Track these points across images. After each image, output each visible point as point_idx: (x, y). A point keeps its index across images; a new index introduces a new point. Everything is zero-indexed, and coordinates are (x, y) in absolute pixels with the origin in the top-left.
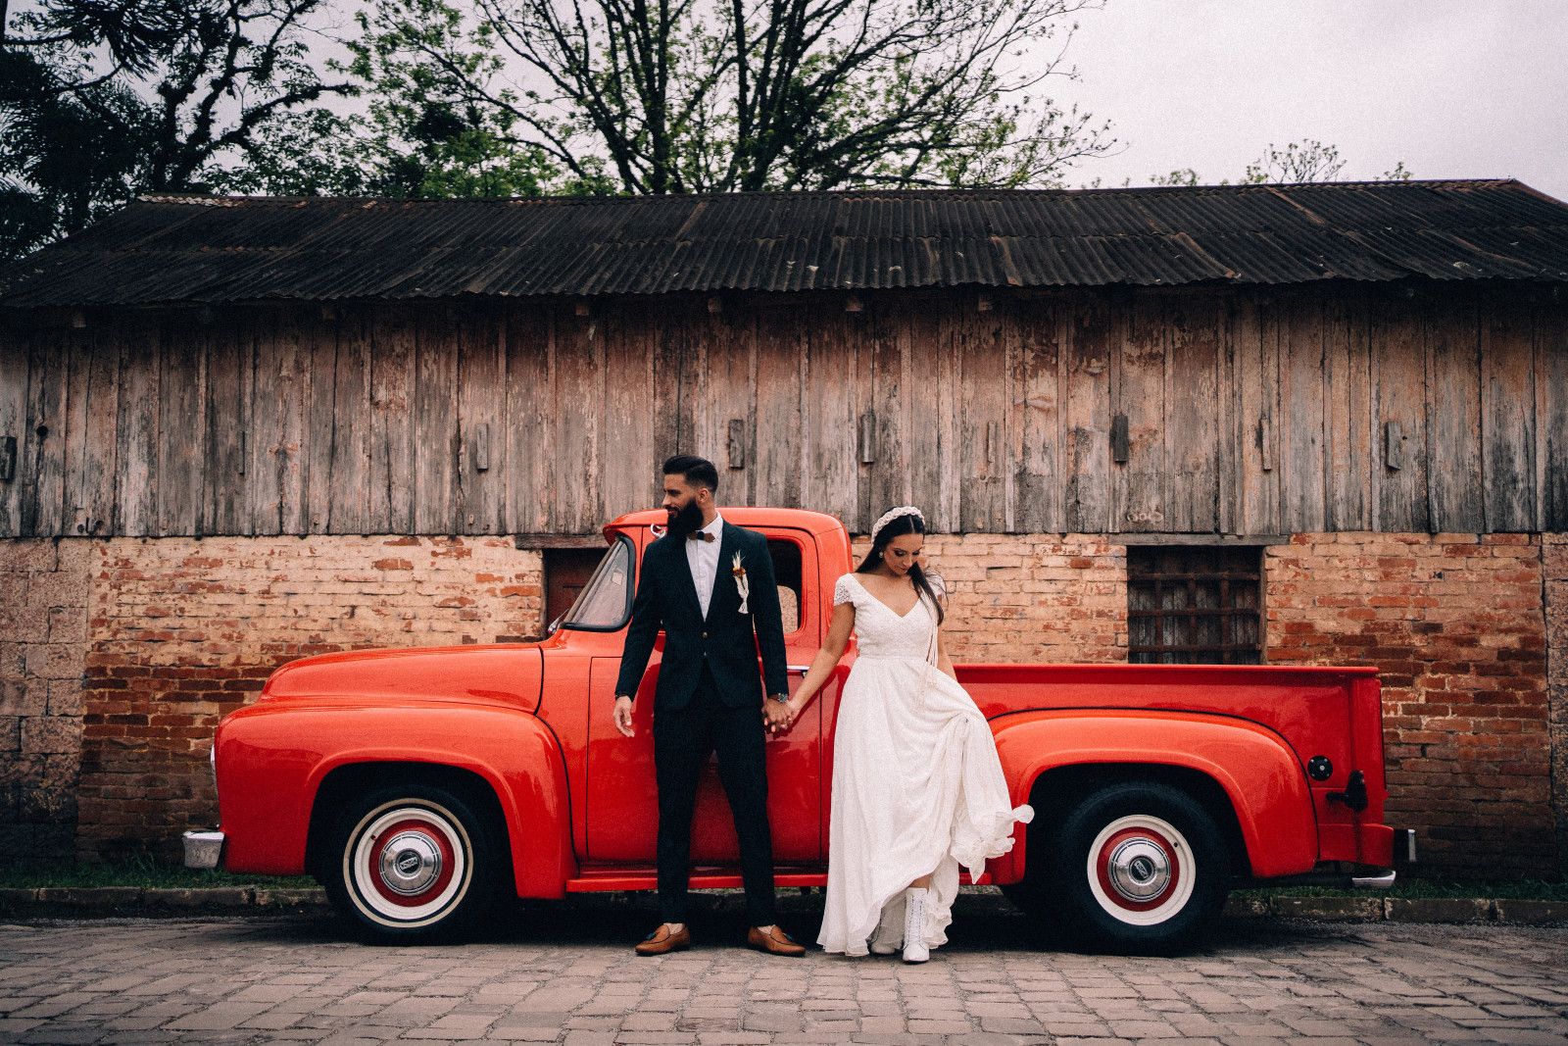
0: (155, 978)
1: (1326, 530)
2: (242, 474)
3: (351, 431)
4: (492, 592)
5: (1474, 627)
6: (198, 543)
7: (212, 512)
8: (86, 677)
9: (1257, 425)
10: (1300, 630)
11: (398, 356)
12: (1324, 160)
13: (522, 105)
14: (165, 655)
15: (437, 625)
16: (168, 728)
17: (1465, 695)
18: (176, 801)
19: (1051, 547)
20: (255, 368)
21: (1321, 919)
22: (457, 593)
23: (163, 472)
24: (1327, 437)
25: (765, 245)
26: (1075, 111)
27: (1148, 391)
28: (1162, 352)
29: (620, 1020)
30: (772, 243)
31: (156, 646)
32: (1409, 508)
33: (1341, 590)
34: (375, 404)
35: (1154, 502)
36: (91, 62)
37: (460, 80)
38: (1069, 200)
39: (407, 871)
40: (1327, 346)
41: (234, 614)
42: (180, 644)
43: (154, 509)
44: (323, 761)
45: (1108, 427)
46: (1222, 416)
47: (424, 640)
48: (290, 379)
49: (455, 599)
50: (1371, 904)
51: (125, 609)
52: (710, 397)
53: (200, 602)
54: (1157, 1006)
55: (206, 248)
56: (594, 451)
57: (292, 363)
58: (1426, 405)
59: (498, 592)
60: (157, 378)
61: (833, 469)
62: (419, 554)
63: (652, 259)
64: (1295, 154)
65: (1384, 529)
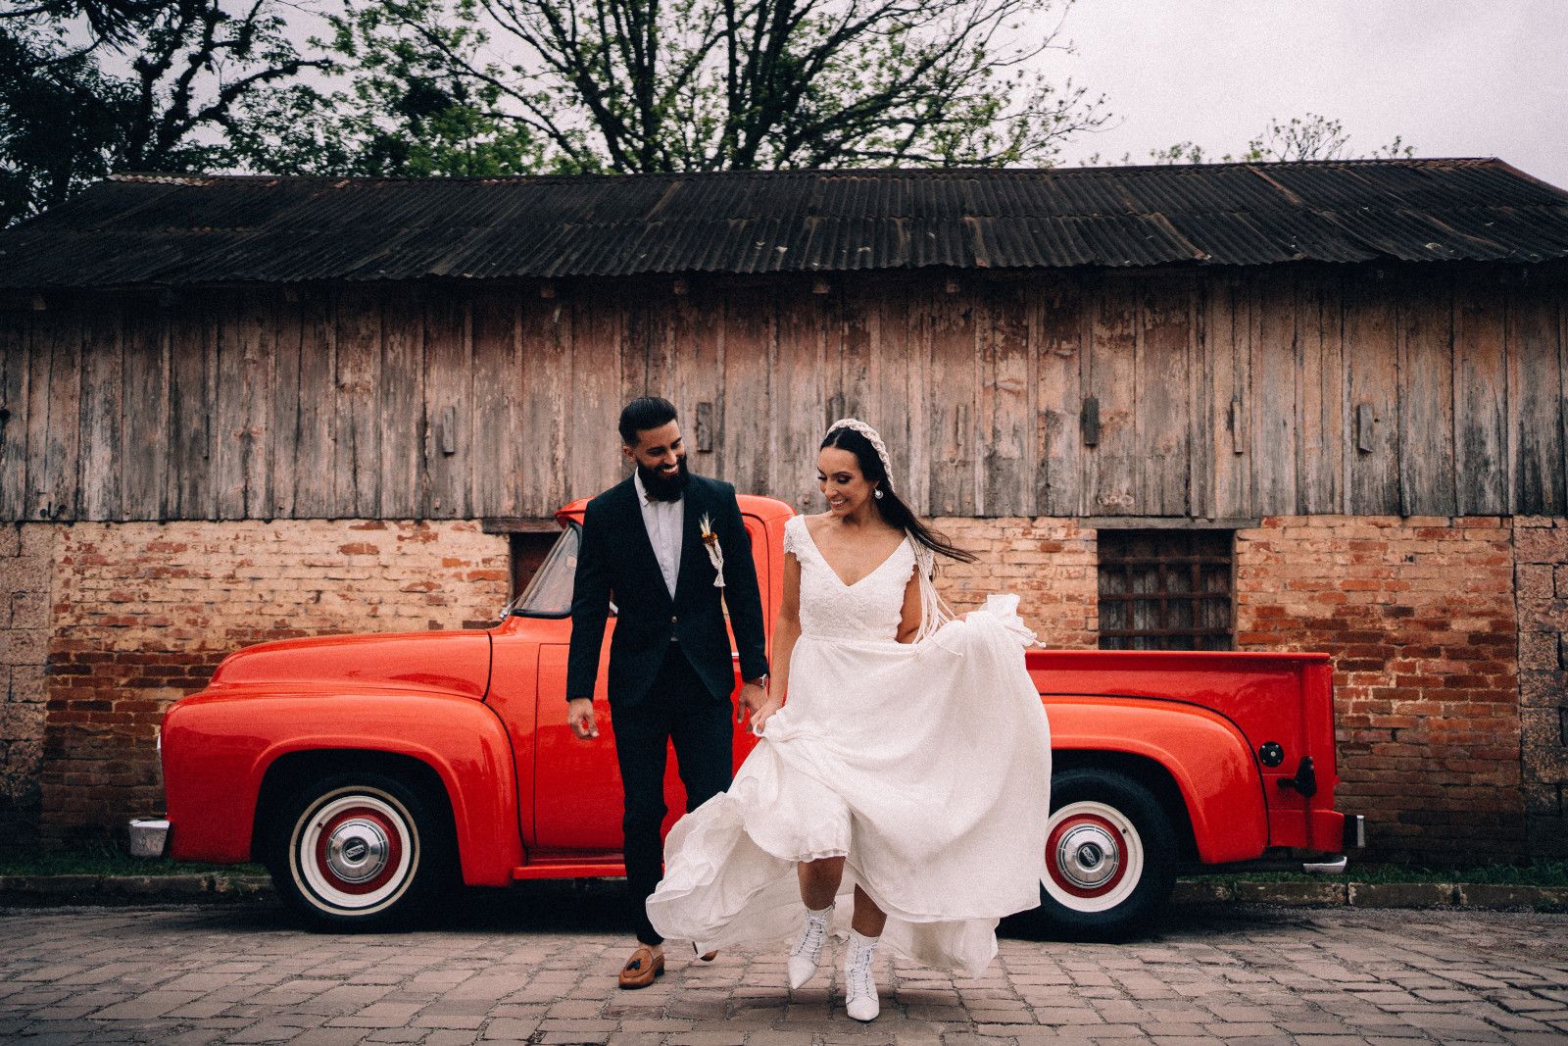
0: (91, 967)
1: (1298, 513)
2: (207, 458)
3: (316, 414)
4: (458, 577)
5: (1444, 611)
6: (162, 528)
7: (176, 496)
8: (49, 663)
9: (1229, 408)
10: (1270, 614)
11: (363, 338)
12: (1327, 135)
13: (509, 79)
14: (129, 641)
15: (405, 610)
16: (133, 714)
17: (1436, 679)
18: (141, 787)
19: (1021, 530)
20: (219, 351)
21: (1284, 905)
22: (424, 578)
23: (127, 455)
24: (1299, 420)
25: (737, 226)
26: (1069, 85)
27: (1120, 372)
28: (1133, 333)
29: (546, 1008)
30: (744, 223)
31: (119, 632)
32: (1381, 491)
33: (1312, 574)
34: (341, 387)
35: (1125, 485)
36: (65, 37)
37: (445, 53)
38: (1047, 178)
39: (355, 858)
40: (1300, 326)
41: (200, 599)
42: (144, 630)
43: (118, 493)
44: (269, 748)
45: (1079, 410)
46: (1194, 398)
47: (390, 624)
48: (254, 362)
49: (422, 584)
50: (1335, 889)
51: (89, 595)
52: (678, 380)
53: (164, 587)
54: (1090, 993)
55: (172, 229)
56: (561, 434)
57: (256, 346)
58: (1398, 388)
59: (465, 577)
60: (120, 361)
61: (802, 451)
62: (385, 538)
63: (621, 240)
64: (1298, 128)
65: (1355, 513)
